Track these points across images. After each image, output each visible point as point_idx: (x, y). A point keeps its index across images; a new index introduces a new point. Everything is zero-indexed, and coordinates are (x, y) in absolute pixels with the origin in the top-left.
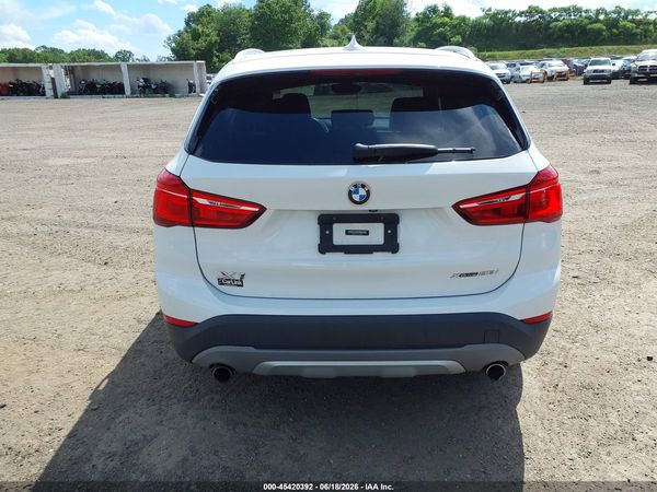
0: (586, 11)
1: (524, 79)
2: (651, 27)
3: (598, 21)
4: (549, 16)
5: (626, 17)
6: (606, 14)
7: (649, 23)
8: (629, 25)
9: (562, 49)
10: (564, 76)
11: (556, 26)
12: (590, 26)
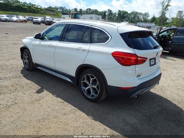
0: (21, 2)
1: (14, 21)
2: (39, 10)
3: (25, 6)
4: (11, 2)
5: (32, 6)
6: (27, 5)
7: (39, 8)
8: (34, 8)
9: (17, 13)
10: (26, 21)
11: (13, 6)
12: (23, 7)
